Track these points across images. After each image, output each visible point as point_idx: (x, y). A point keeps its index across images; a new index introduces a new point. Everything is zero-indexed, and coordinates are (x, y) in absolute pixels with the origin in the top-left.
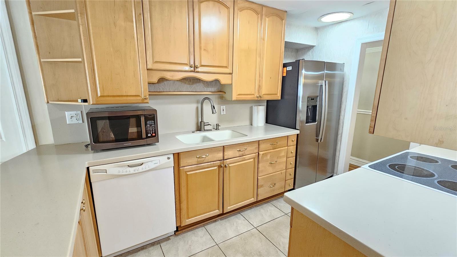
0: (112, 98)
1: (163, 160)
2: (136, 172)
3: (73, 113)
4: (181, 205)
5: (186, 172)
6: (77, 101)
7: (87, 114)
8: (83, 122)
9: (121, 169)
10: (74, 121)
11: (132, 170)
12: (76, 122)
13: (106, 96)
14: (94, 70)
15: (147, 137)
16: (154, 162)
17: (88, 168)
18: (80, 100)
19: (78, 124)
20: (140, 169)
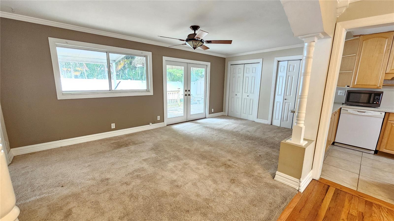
0: (361, 86)
1: (378, 114)
2: (361, 114)
3: (342, 91)
4: (383, 139)
5: (392, 124)
6: (345, 86)
7: (347, 90)
8: (345, 95)
9: (354, 112)
10: (341, 94)
11: (359, 113)
12: (342, 95)
13: (358, 85)
14: (356, 75)
15: (373, 103)
16: (371, 113)
17: (341, 108)
18: (346, 86)
19: (343, 95)
20: (363, 114)
